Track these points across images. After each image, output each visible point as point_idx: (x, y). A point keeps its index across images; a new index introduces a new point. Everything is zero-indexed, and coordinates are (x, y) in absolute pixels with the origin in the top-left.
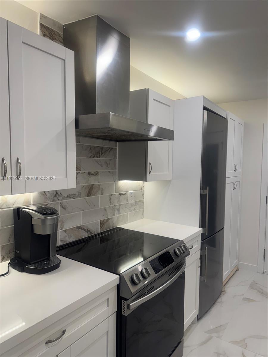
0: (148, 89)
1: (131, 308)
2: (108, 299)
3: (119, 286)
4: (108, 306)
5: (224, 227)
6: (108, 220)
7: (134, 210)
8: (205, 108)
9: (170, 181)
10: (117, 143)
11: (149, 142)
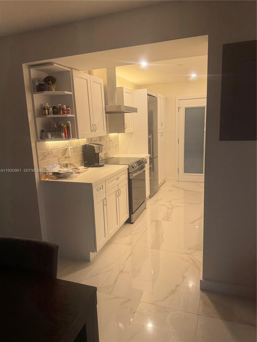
0: (123, 87)
1: (133, 176)
2: (126, 173)
3: (128, 169)
4: (126, 175)
5: (158, 156)
6: (107, 153)
7: (115, 149)
8: (148, 95)
9: (132, 133)
10: (107, 114)
11: (125, 113)
